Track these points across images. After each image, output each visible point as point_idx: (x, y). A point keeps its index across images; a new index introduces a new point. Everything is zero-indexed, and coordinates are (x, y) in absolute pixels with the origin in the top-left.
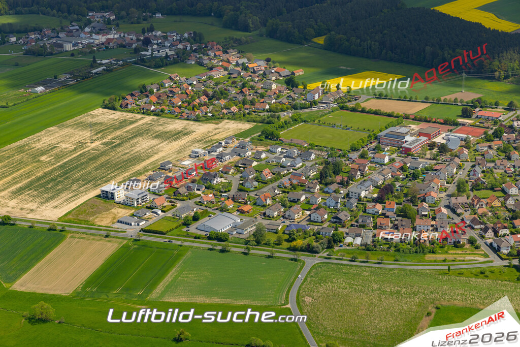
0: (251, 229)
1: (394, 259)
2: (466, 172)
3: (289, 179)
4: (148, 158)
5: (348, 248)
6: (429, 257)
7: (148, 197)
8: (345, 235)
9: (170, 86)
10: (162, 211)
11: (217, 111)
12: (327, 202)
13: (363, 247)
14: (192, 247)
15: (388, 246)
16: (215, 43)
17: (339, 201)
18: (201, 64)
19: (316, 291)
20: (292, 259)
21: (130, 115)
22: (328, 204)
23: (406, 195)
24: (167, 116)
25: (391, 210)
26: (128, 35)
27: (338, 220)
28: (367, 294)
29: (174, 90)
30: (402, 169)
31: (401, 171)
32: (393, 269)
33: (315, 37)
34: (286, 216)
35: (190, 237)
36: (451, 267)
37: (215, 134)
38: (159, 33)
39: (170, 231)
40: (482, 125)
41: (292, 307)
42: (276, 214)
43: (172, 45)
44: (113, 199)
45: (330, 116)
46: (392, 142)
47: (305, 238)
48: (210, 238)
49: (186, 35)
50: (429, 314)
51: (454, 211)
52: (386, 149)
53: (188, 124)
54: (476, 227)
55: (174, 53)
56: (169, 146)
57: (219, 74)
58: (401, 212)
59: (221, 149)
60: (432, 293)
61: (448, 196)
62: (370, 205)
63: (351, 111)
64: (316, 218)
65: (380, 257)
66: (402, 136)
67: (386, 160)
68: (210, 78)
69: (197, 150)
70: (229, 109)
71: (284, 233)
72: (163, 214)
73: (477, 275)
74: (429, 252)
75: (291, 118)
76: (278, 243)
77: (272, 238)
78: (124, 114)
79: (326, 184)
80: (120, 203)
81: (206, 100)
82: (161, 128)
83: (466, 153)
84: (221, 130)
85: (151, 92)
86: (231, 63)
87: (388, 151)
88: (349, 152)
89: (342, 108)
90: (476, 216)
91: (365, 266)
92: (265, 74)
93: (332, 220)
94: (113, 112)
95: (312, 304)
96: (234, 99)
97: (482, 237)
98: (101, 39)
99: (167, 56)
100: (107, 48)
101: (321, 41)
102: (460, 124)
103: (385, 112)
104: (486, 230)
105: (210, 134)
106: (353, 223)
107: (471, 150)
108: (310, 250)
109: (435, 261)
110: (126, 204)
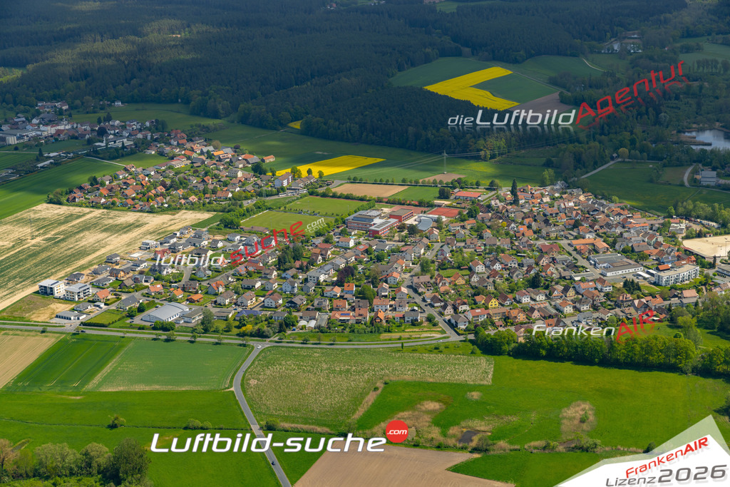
0: (198, 318)
1: (347, 339)
2: (434, 253)
3: (246, 268)
4: (94, 253)
5: (301, 331)
6: (385, 335)
7: (91, 291)
8: (299, 319)
9: (125, 178)
10: (106, 304)
11: (174, 201)
12: (283, 287)
13: (317, 330)
14: (135, 338)
15: (343, 327)
16: (179, 131)
17: (296, 285)
18: (161, 154)
19: (262, 373)
20: (240, 345)
21: (78, 209)
22: (284, 289)
23: (368, 277)
24: (118, 208)
25: (350, 292)
26: (82, 126)
27: (293, 305)
28: (315, 374)
29: (128, 181)
30: (367, 251)
31: (366, 254)
32: (346, 350)
33: (292, 121)
34: (239, 303)
35: (133, 328)
36: (405, 345)
37: (170, 225)
38: (117, 122)
39: (113, 323)
40: (459, 206)
41: (236, 390)
42: (227, 301)
43: (130, 135)
44: (52, 294)
45: (298, 202)
46: (360, 225)
47: (256, 324)
48: (154, 328)
49: (148, 124)
50: (376, 389)
51: (416, 291)
52: (353, 233)
53: (141, 216)
54: (436, 305)
55: (132, 143)
56: (119, 240)
57: (180, 164)
58: (359, 294)
59: (175, 240)
60: (382, 369)
61: (412, 276)
62: (328, 288)
63: (322, 196)
64: (270, 304)
65: (332, 338)
66: (371, 219)
67: (352, 244)
68: (171, 168)
69: (147, 241)
70: (187, 199)
71: (235, 320)
72: (106, 307)
73: (431, 351)
74: (385, 331)
75: (254, 205)
76: (228, 330)
77: (222, 325)
78: (71, 208)
79: (285, 270)
80: (59, 298)
81: (164, 190)
82: (111, 221)
83: (436, 233)
84: (177, 221)
85: (103, 184)
86: (196, 152)
87: (355, 235)
88: (313, 237)
89: (311, 194)
90: (437, 294)
91: (316, 348)
92: (231, 161)
93: (287, 304)
94: (58, 206)
95: (257, 386)
96: (195, 188)
97: (441, 314)
98: (50, 130)
99: (124, 147)
100: (56, 140)
101: (297, 125)
102: (436, 206)
103: (357, 195)
104: (444, 307)
105: (165, 226)
106: (309, 307)
107: (443, 230)
108: (260, 335)
109: (390, 340)
110: (66, 299)
